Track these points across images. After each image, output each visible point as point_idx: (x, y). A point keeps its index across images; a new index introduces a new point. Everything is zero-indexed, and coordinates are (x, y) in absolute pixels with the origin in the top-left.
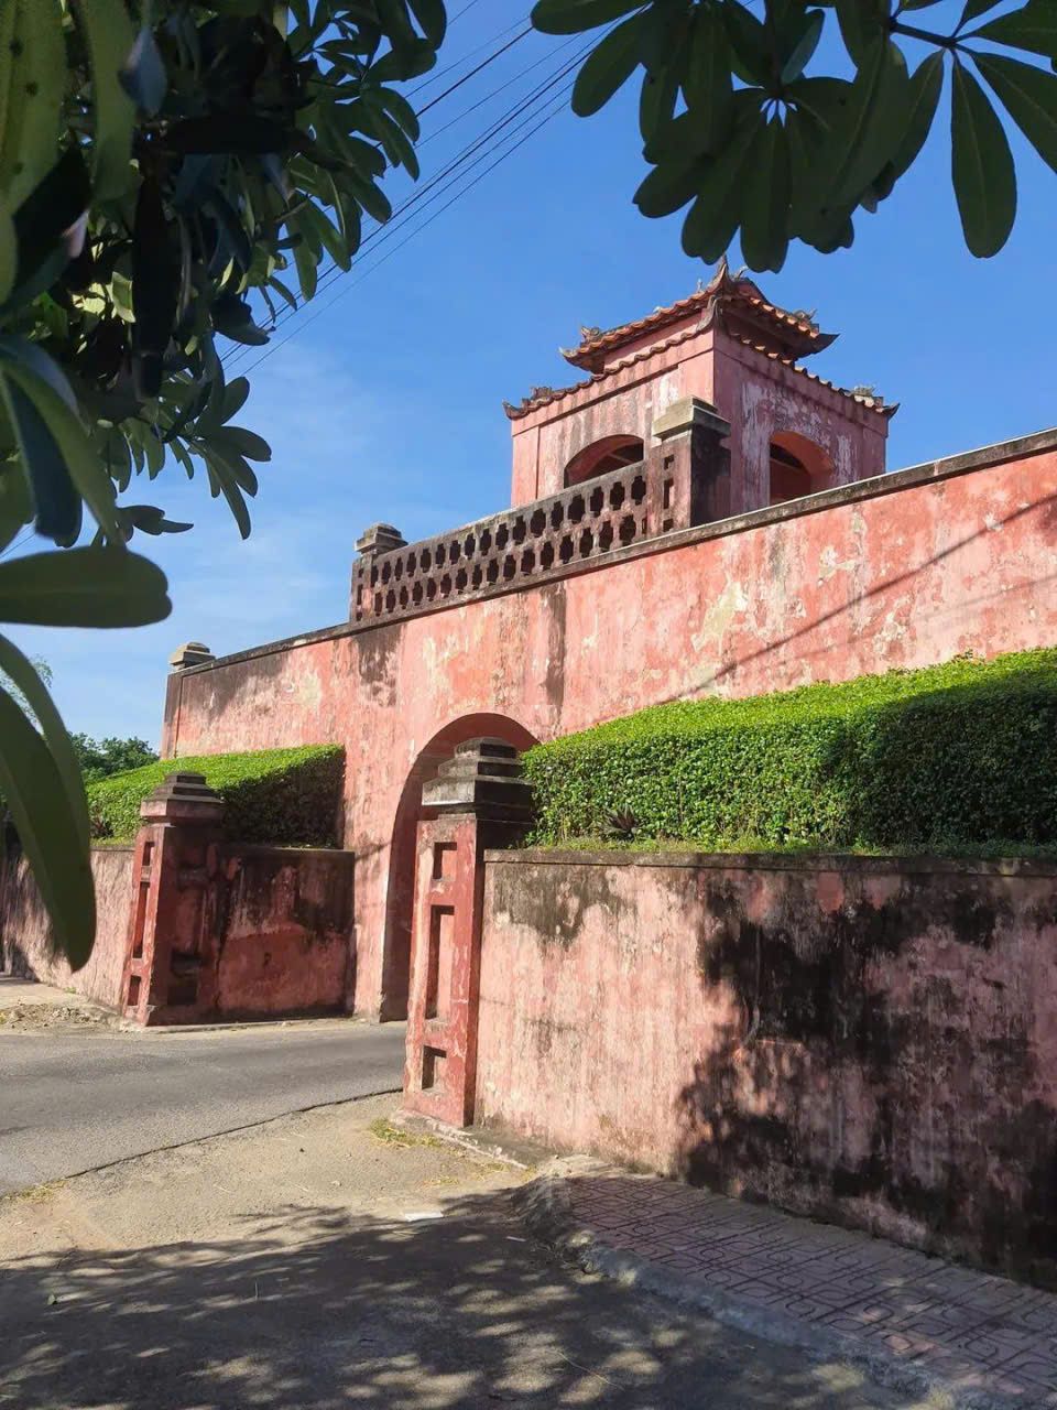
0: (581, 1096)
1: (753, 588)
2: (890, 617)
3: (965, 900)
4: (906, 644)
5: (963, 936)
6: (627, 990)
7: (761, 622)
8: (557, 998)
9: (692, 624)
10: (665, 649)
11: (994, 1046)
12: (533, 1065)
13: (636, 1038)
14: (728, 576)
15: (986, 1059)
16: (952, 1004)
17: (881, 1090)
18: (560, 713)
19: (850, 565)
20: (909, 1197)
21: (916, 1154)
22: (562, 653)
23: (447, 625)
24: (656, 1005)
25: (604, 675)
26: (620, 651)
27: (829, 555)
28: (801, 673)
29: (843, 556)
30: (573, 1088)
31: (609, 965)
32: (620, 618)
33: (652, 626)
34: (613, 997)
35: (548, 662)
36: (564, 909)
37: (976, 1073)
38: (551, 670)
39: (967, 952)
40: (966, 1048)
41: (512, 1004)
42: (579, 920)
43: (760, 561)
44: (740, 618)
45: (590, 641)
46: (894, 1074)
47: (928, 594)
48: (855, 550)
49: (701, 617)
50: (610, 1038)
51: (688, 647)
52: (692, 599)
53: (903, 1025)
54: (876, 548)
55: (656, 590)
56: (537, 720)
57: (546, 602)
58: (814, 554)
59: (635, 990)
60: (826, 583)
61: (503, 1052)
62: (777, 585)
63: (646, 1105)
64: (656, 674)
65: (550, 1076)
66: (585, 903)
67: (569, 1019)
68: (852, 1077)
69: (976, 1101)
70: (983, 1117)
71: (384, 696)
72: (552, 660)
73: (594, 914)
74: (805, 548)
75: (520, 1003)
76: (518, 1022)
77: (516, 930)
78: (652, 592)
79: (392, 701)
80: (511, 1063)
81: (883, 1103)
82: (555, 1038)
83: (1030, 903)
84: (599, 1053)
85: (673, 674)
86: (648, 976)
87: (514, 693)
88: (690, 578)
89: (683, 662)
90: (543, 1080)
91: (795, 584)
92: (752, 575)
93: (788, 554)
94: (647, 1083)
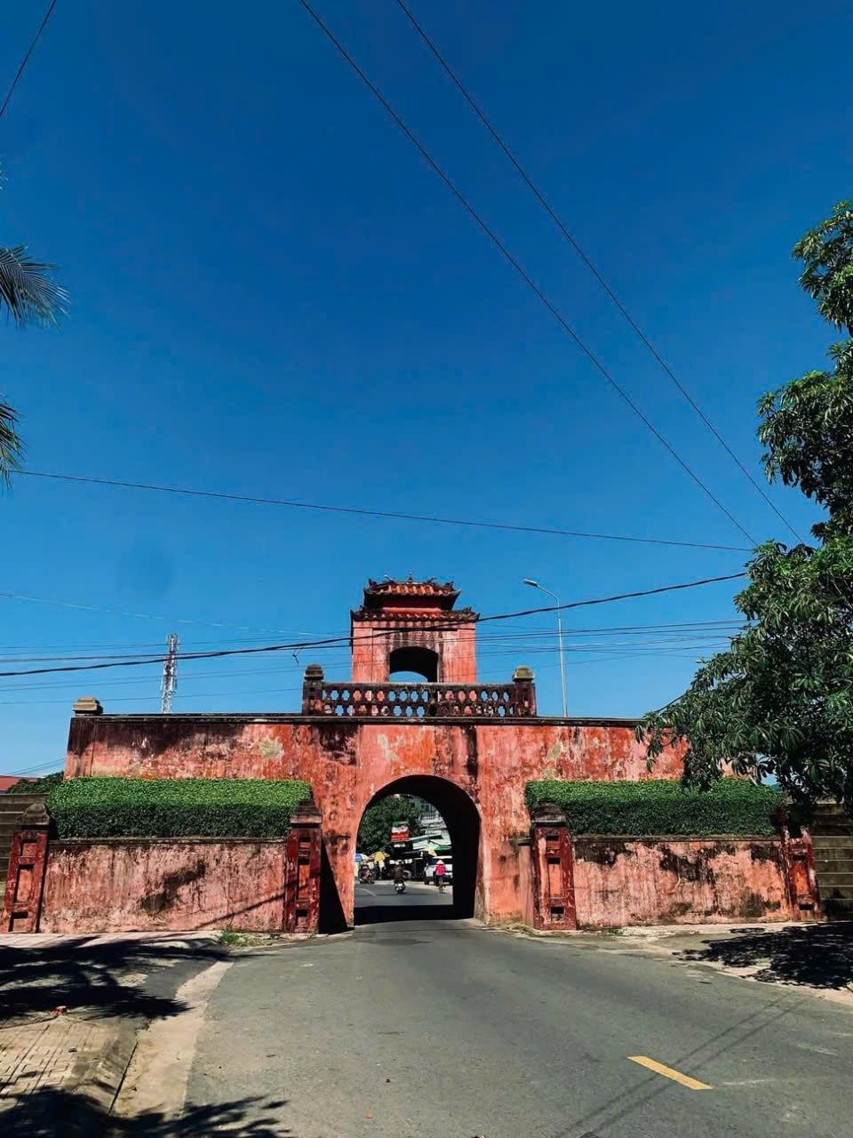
0: (623, 910)
1: (568, 746)
2: (618, 764)
3: (728, 846)
4: (623, 773)
5: (729, 854)
6: (636, 877)
7: (572, 757)
8: (609, 883)
9: (542, 754)
10: (530, 760)
11: (738, 876)
12: (602, 905)
13: (641, 890)
14: (557, 739)
15: (736, 879)
16: (728, 868)
17: (714, 890)
18: (476, 779)
19: (604, 745)
20: (723, 912)
21: (723, 902)
22: (476, 755)
23: (397, 731)
24: (647, 880)
25: (500, 767)
26: (508, 758)
27: (596, 741)
28: (588, 777)
29: (600, 742)
30: (619, 908)
31: (629, 870)
32: (507, 746)
33: (524, 751)
34: (631, 880)
35: (467, 757)
36: (608, 856)
37: (735, 883)
38: (469, 761)
39: (730, 857)
40: (732, 878)
41: (589, 886)
42: (615, 859)
43: (570, 737)
44: (563, 755)
45: (492, 752)
46: (716, 886)
47: (629, 759)
48: (605, 741)
49: (546, 752)
50: (632, 891)
51: (542, 762)
52: (542, 744)
53: (717, 875)
54: (612, 742)
55: (524, 738)
56: (463, 781)
57: (464, 732)
58: (591, 739)
59: (639, 877)
60: (596, 750)
61: (587, 903)
62: (577, 747)
63: (647, 907)
64: (527, 770)
65: (609, 907)
66: (617, 853)
67: (615, 888)
68: (707, 887)
69: (735, 888)
70: (736, 892)
71: (346, 759)
72: (470, 756)
73: (621, 857)
74: (587, 736)
75: (593, 887)
76: (592, 893)
77: (588, 864)
78: (523, 738)
79: (353, 762)
80: (591, 906)
81: (715, 893)
82: (610, 895)
83: (742, 846)
84: (628, 896)
85: (535, 771)
86: (644, 872)
87: (446, 768)
88: (540, 736)
89: (539, 767)
90: (607, 909)
91: (584, 747)
92: (567, 741)
93: (581, 736)
94: (647, 902)
